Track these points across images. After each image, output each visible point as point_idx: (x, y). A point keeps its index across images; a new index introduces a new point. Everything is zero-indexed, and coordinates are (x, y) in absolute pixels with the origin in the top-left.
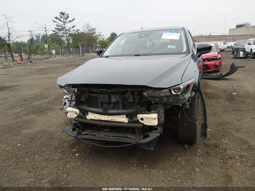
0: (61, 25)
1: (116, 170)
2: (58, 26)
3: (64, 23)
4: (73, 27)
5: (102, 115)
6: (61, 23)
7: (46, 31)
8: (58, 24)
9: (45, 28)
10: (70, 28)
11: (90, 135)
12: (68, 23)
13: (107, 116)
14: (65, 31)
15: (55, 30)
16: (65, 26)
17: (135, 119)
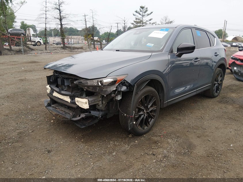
0: (139, 18)
1: (61, 137)
2: (136, 19)
3: (143, 16)
4: (150, 20)
5: (59, 94)
6: (140, 16)
7: (125, 24)
8: (137, 17)
9: (125, 21)
10: (147, 21)
11: (55, 108)
12: (146, 16)
13: (61, 95)
14: (142, 24)
15: (133, 22)
16: (143, 19)
17: (74, 101)
